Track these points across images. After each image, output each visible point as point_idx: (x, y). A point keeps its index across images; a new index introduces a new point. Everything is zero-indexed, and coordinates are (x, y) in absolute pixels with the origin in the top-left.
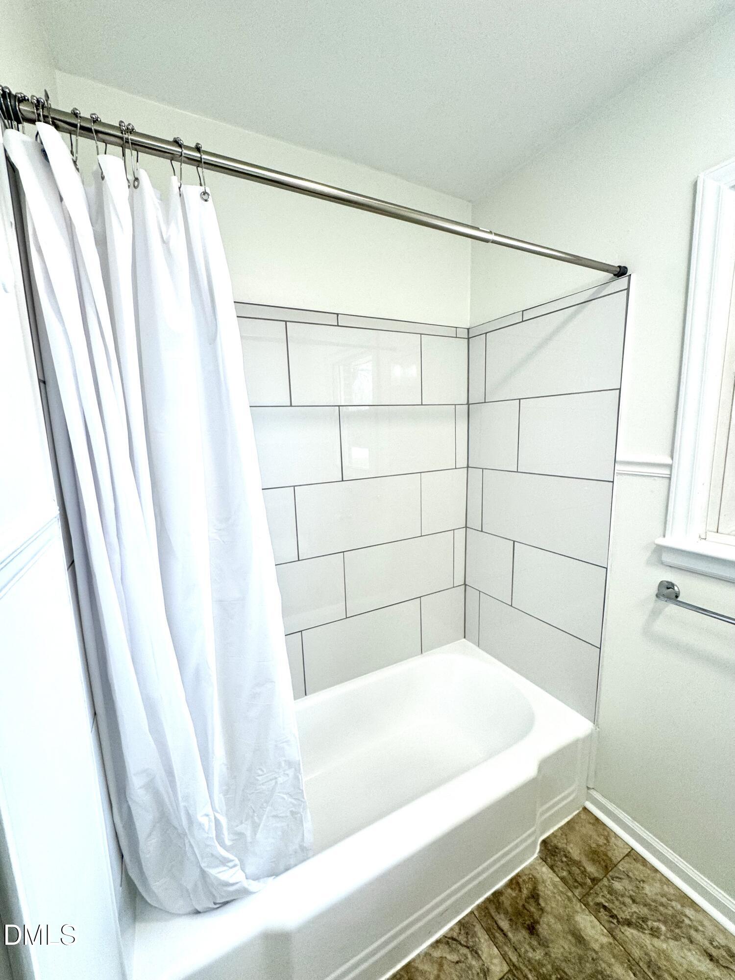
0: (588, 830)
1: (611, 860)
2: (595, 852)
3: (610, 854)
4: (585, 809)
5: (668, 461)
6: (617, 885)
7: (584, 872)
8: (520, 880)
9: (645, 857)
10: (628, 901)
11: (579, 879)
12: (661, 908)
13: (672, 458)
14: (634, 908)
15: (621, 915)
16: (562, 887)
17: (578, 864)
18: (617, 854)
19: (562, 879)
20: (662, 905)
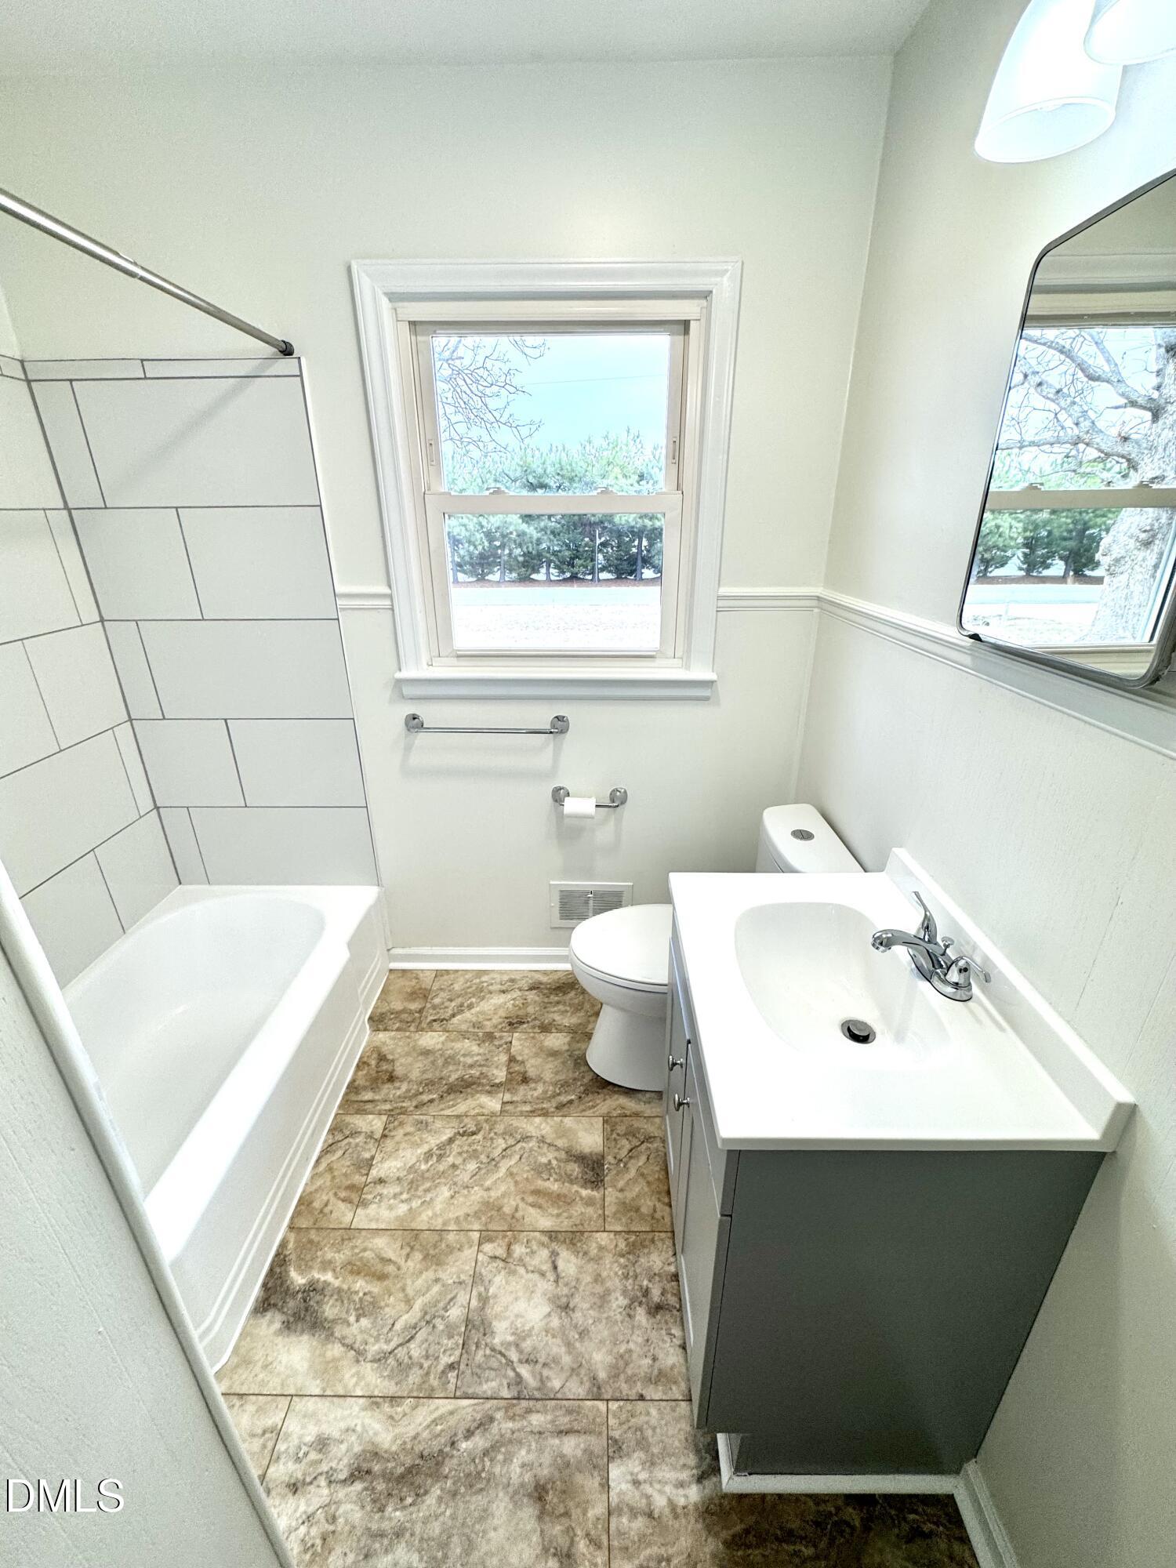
0: (401, 982)
1: (425, 989)
2: (413, 993)
3: (423, 987)
4: (391, 970)
5: (387, 591)
6: (437, 1001)
7: (411, 1012)
8: (365, 1059)
9: (445, 968)
10: (447, 1004)
11: (409, 1019)
12: (469, 990)
13: (390, 587)
14: (453, 1004)
15: (447, 1016)
16: (399, 1035)
17: (404, 1011)
18: (427, 981)
19: (398, 1030)
20: (468, 988)
